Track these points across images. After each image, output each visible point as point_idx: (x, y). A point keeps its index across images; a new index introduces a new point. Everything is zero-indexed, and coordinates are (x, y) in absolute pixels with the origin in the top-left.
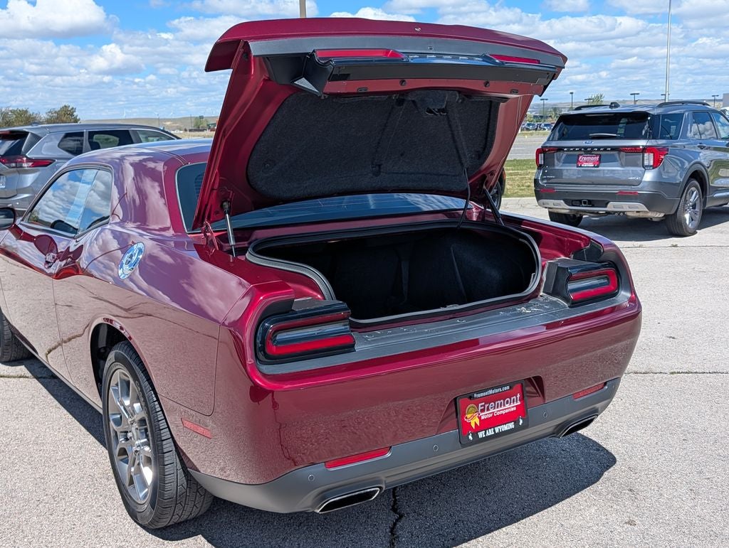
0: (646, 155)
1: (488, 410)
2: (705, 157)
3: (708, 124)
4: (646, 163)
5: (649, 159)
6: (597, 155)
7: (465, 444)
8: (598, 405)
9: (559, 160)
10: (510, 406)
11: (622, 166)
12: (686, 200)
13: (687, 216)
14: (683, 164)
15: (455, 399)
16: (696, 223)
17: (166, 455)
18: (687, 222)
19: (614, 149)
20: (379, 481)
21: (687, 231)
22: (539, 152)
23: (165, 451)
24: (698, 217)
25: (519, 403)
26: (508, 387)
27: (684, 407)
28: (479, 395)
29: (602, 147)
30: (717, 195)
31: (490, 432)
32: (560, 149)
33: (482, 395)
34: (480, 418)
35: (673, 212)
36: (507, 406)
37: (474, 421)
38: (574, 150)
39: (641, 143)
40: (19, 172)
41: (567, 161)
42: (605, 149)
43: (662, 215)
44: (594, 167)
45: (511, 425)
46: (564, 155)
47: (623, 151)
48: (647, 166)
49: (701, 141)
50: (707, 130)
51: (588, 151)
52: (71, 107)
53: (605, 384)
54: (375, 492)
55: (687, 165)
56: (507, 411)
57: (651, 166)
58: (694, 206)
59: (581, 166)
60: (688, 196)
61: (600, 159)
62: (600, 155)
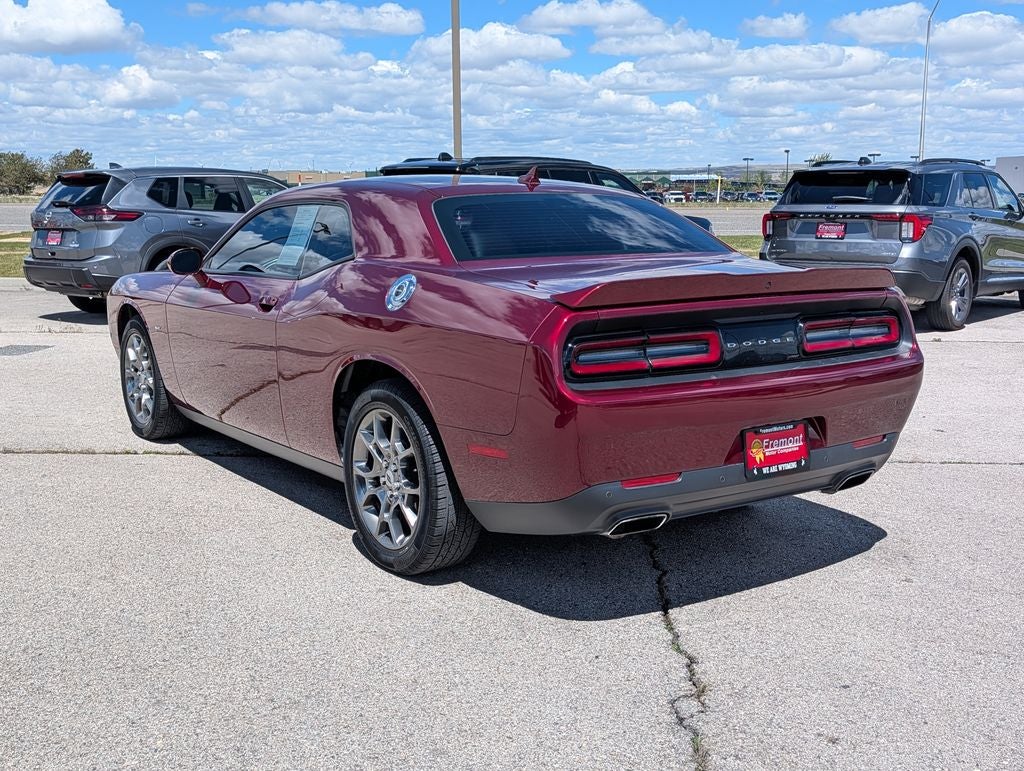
0: (904, 224)
1: (772, 447)
2: (979, 231)
3: (982, 190)
4: (904, 235)
5: (908, 230)
6: (842, 224)
7: (750, 478)
8: (876, 459)
9: (791, 229)
10: (793, 445)
11: (874, 238)
12: (952, 285)
13: (953, 304)
14: (949, 237)
15: (742, 431)
16: (964, 314)
17: (440, 489)
18: (954, 312)
19: (863, 216)
20: (667, 508)
21: (952, 323)
22: (767, 218)
23: (439, 484)
24: (967, 307)
25: (801, 443)
26: (792, 426)
27: (959, 492)
28: (764, 431)
29: (849, 213)
30: (990, 280)
31: (774, 469)
32: (794, 215)
33: (767, 430)
34: (764, 454)
35: (935, 298)
36: (790, 445)
37: (759, 457)
38: (812, 217)
39: (898, 209)
40: (98, 227)
41: (802, 231)
42: (853, 215)
43: (922, 302)
44: (838, 238)
45: (794, 465)
46: (798, 223)
47: (876, 219)
48: (905, 239)
49: (972, 210)
50: (981, 198)
51: (830, 218)
52: (85, 152)
53: (884, 436)
54: (662, 518)
55: (954, 240)
56: (790, 450)
57: (910, 239)
58: (962, 293)
59: (821, 238)
60: (955, 279)
61: (845, 228)
62: (846, 224)
